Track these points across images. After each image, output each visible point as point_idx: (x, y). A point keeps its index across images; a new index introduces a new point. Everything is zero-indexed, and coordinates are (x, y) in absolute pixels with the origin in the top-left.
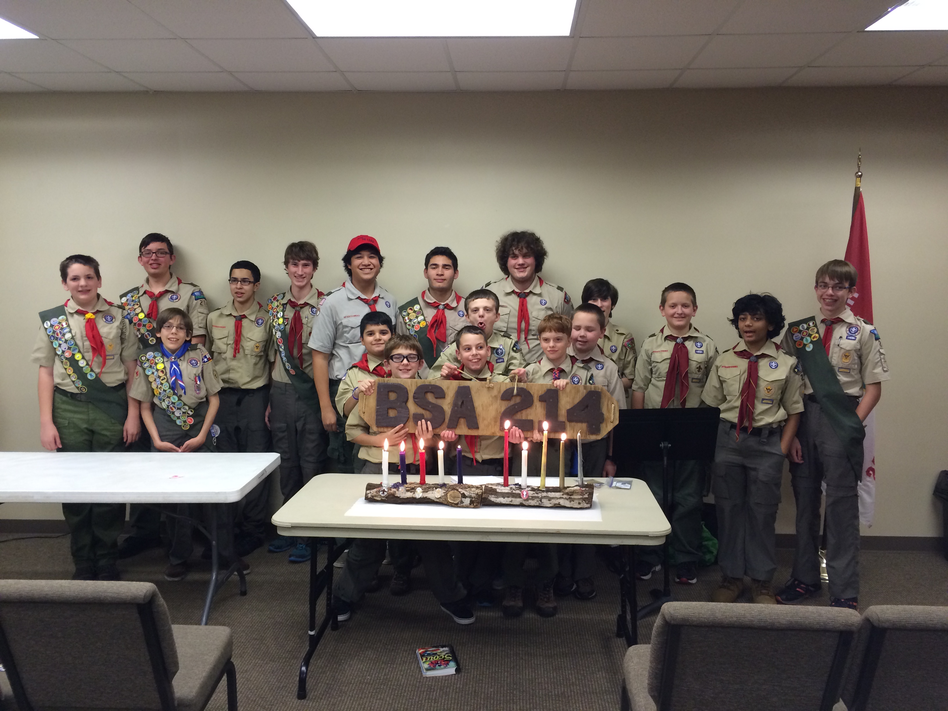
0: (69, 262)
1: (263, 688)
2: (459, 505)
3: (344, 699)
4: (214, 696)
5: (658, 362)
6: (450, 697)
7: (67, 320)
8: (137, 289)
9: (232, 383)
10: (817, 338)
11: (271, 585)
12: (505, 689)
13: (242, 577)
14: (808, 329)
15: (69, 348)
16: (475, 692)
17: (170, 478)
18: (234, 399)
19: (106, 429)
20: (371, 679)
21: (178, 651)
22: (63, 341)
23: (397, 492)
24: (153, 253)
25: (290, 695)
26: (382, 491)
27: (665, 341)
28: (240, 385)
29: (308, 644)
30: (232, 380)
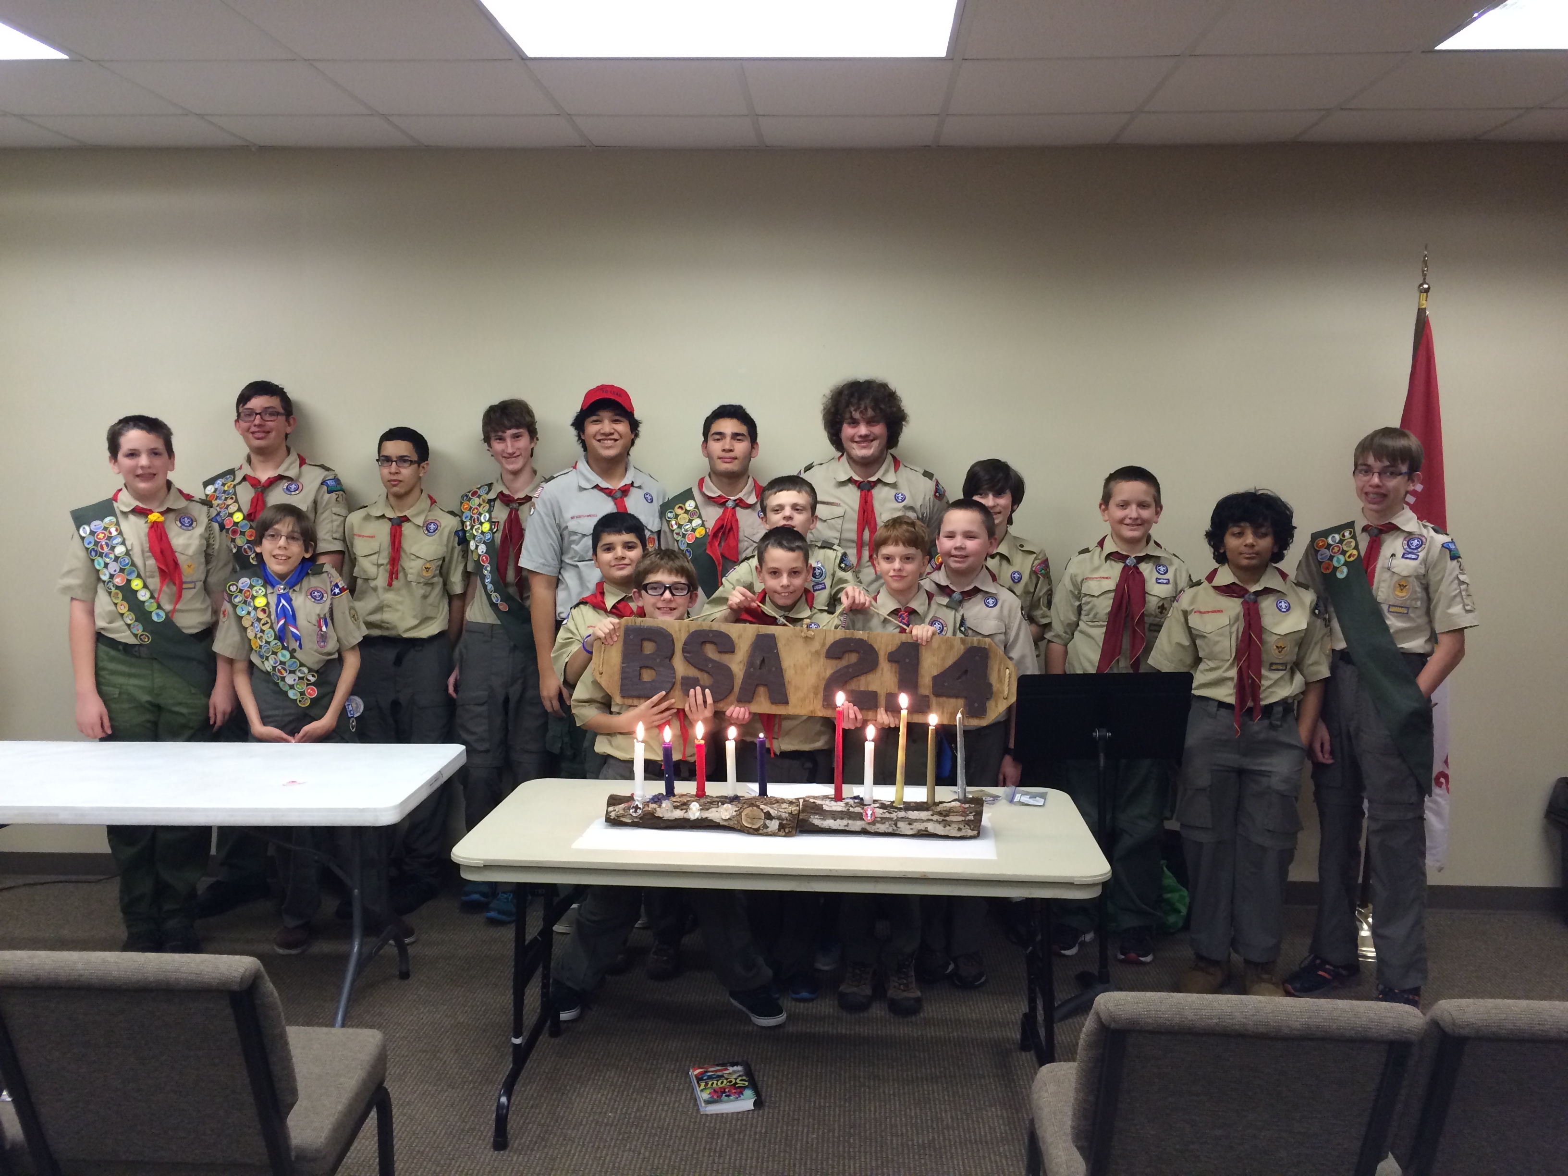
0: (124, 426)
1: (436, 1131)
2: (761, 831)
3: (570, 1151)
4: (355, 1144)
5: (1094, 596)
6: (745, 1147)
7: (118, 524)
8: (232, 472)
9: (387, 629)
10: (1356, 557)
11: (450, 962)
12: (836, 1134)
13: (402, 948)
14: (1341, 542)
15: (122, 570)
16: (786, 1139)
17: (284, 785)
18: (390, 654)
19: (180, 704)
20: (615, 1117)
21: (296, 1070)
22: (111, 559)
23: (658, 809)
24: (257, 414)
25: (480, 1142)
26: (633, 807)
27: (1106, 562)
28: (400, 633)
29: (511, 1059)
30: (388, 623)
